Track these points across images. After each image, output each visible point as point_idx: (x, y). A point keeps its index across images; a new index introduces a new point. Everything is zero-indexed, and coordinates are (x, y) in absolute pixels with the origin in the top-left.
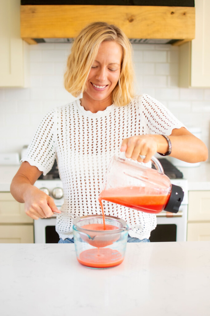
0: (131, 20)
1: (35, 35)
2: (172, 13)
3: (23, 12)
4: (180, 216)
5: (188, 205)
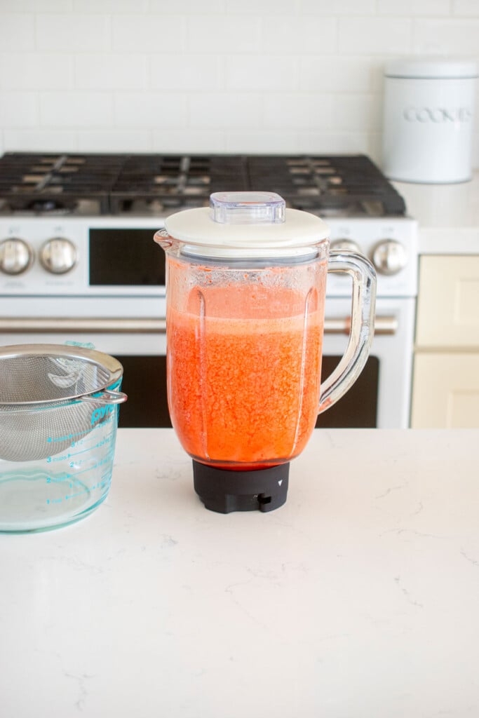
4: (389, 332)
5: (416, 298)
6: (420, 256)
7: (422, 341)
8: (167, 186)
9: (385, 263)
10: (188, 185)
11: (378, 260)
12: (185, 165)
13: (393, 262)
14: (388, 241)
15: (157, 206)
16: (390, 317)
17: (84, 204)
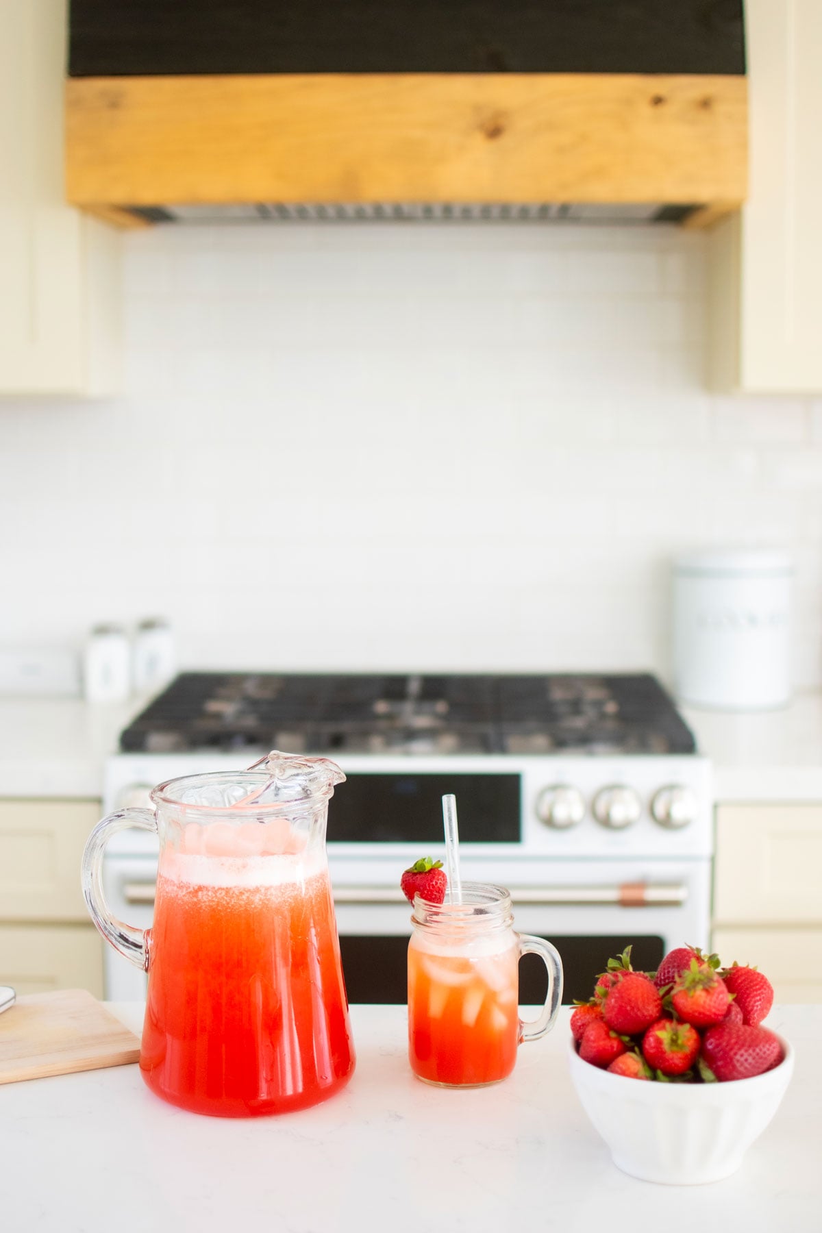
0: (494, 132)
1: (121, 194)
2: (658, 101)
3: (73, 104)
4: (674, 904)
5: (713, 860)
6: (716, 807)
7: (723, 914)
8: (390, 717)
9: (668, 815)
10: (418, 712)
11: (660, 810)
12: (414, 687)
13: (678, 814)
14: (671, 788)
15: (376, 741)
16: (675, 884)
17: (283, 739)
